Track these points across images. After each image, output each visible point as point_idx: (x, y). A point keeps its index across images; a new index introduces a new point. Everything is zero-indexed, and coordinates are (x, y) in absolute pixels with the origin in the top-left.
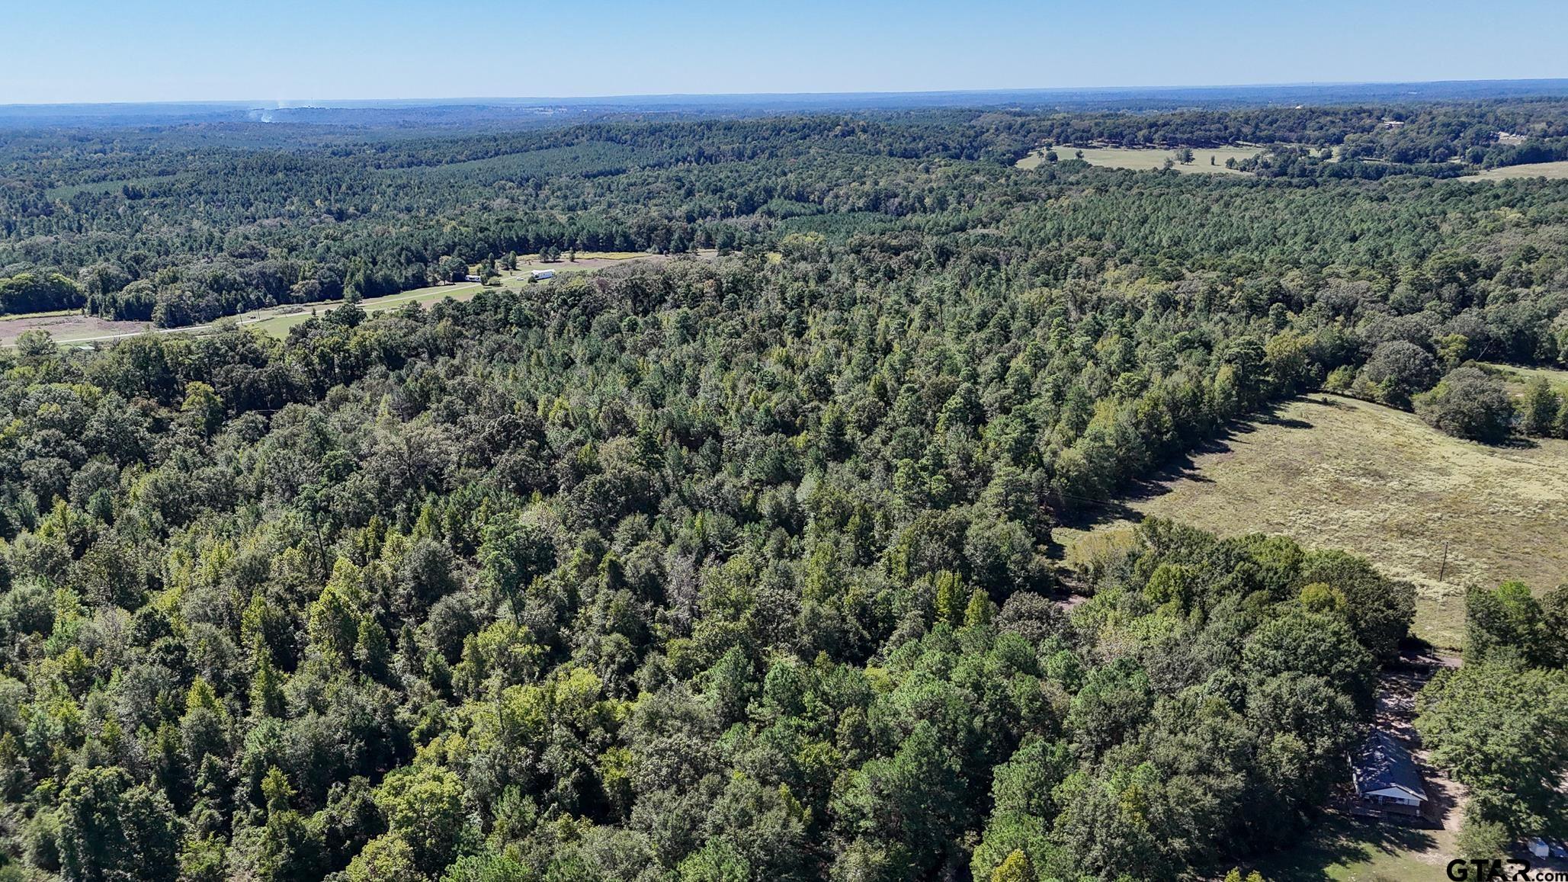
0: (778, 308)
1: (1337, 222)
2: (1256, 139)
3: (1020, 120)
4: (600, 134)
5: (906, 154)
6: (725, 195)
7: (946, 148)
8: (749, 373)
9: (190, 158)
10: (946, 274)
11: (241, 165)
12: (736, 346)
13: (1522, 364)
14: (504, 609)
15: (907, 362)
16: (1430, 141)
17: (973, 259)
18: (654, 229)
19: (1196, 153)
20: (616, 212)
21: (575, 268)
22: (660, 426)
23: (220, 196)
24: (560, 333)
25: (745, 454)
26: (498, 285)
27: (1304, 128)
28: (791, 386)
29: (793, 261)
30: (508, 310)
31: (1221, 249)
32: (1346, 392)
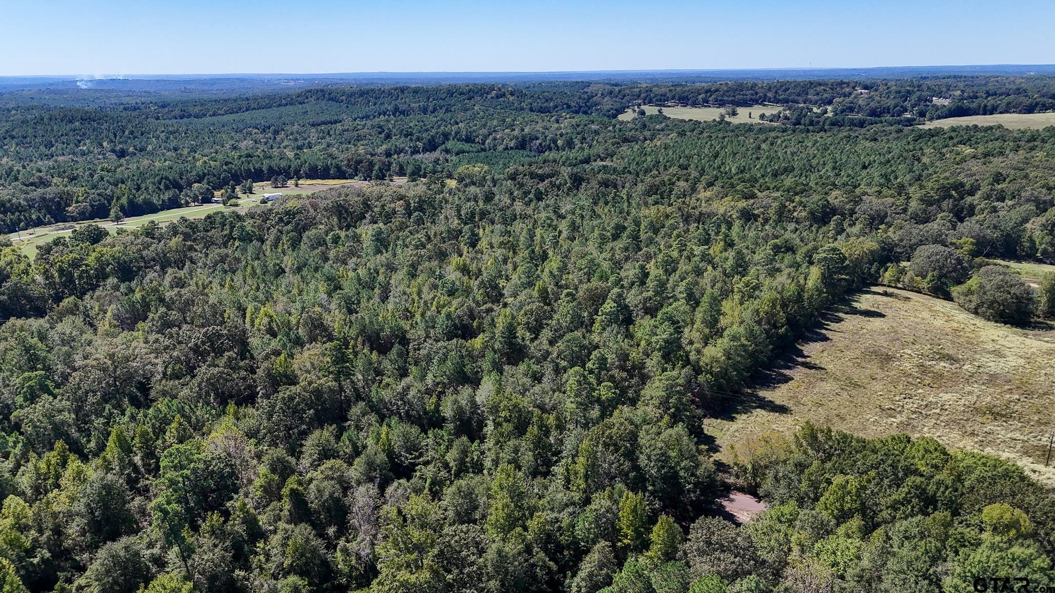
0: (455, 223)
1: (851, 156)
2: (777, 101)
3: (617, 89)
4: (324, 95)
5: (542, 110)
6: (414, 138)
7: (569, 107)
8: (432, 280)
9: (13, 112)
10: (580, 195)
11: (47, 117)
12: (422, 256)
13: (1010, 259)
14: (173, 554)
15: (563, 269)
16: (891, 103)
17: (601, 184)
18: (359, 162)
19: (740, 110)
20: (333, 150)
21: (296, 192)
22: (353, 332)
23: (28, 140)
24: (275, 245)
25: (429, 358)
26: (237, 205)
27: (807, 94)
28: (468, 291)
29: (466, 186)
30: (232, 227)
31: (775, 175)
32: (900, 286)
